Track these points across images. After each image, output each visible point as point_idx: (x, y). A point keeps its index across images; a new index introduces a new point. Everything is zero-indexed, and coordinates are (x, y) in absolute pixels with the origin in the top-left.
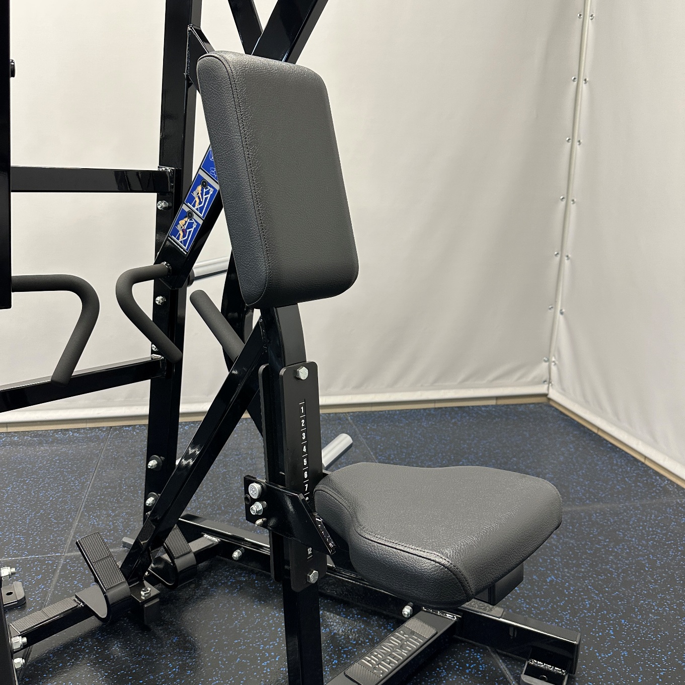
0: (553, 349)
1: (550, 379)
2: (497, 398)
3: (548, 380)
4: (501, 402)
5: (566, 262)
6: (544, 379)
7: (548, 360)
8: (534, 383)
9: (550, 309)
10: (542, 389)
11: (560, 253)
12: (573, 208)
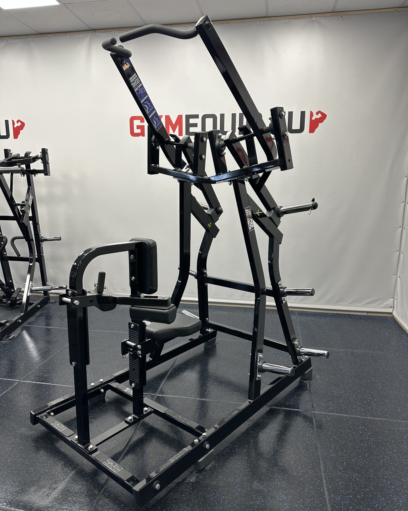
0: (395, 293)
1: (394, 306)
2: (367, 312)
3: (393, 307)
4: (369, 314)
5: (402, 254)
6: (391, 306)
7: (393, 298)
8: (385, 307)
9: (394, 275)
10: (390, 310)
11: (399, 250)
12: (404, 231)
